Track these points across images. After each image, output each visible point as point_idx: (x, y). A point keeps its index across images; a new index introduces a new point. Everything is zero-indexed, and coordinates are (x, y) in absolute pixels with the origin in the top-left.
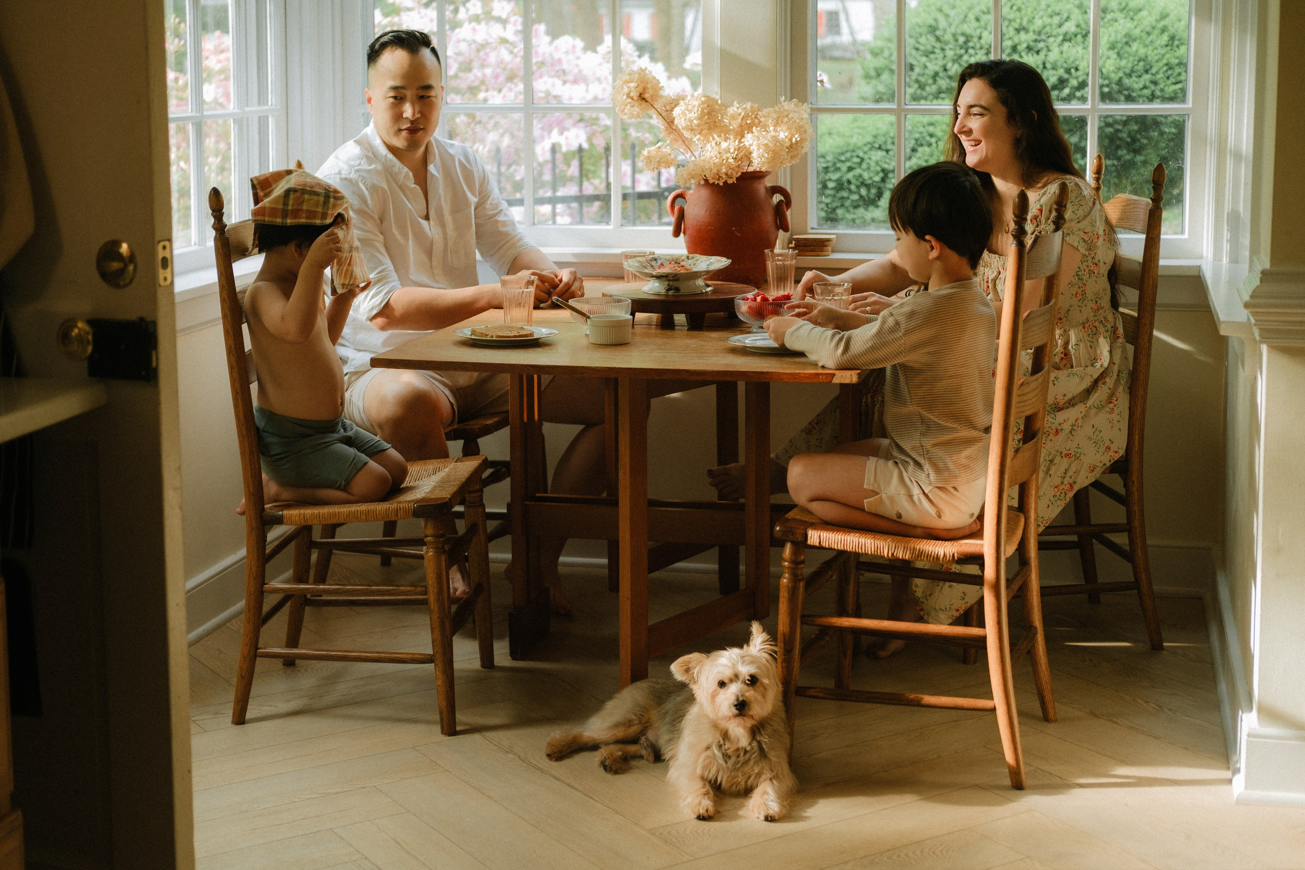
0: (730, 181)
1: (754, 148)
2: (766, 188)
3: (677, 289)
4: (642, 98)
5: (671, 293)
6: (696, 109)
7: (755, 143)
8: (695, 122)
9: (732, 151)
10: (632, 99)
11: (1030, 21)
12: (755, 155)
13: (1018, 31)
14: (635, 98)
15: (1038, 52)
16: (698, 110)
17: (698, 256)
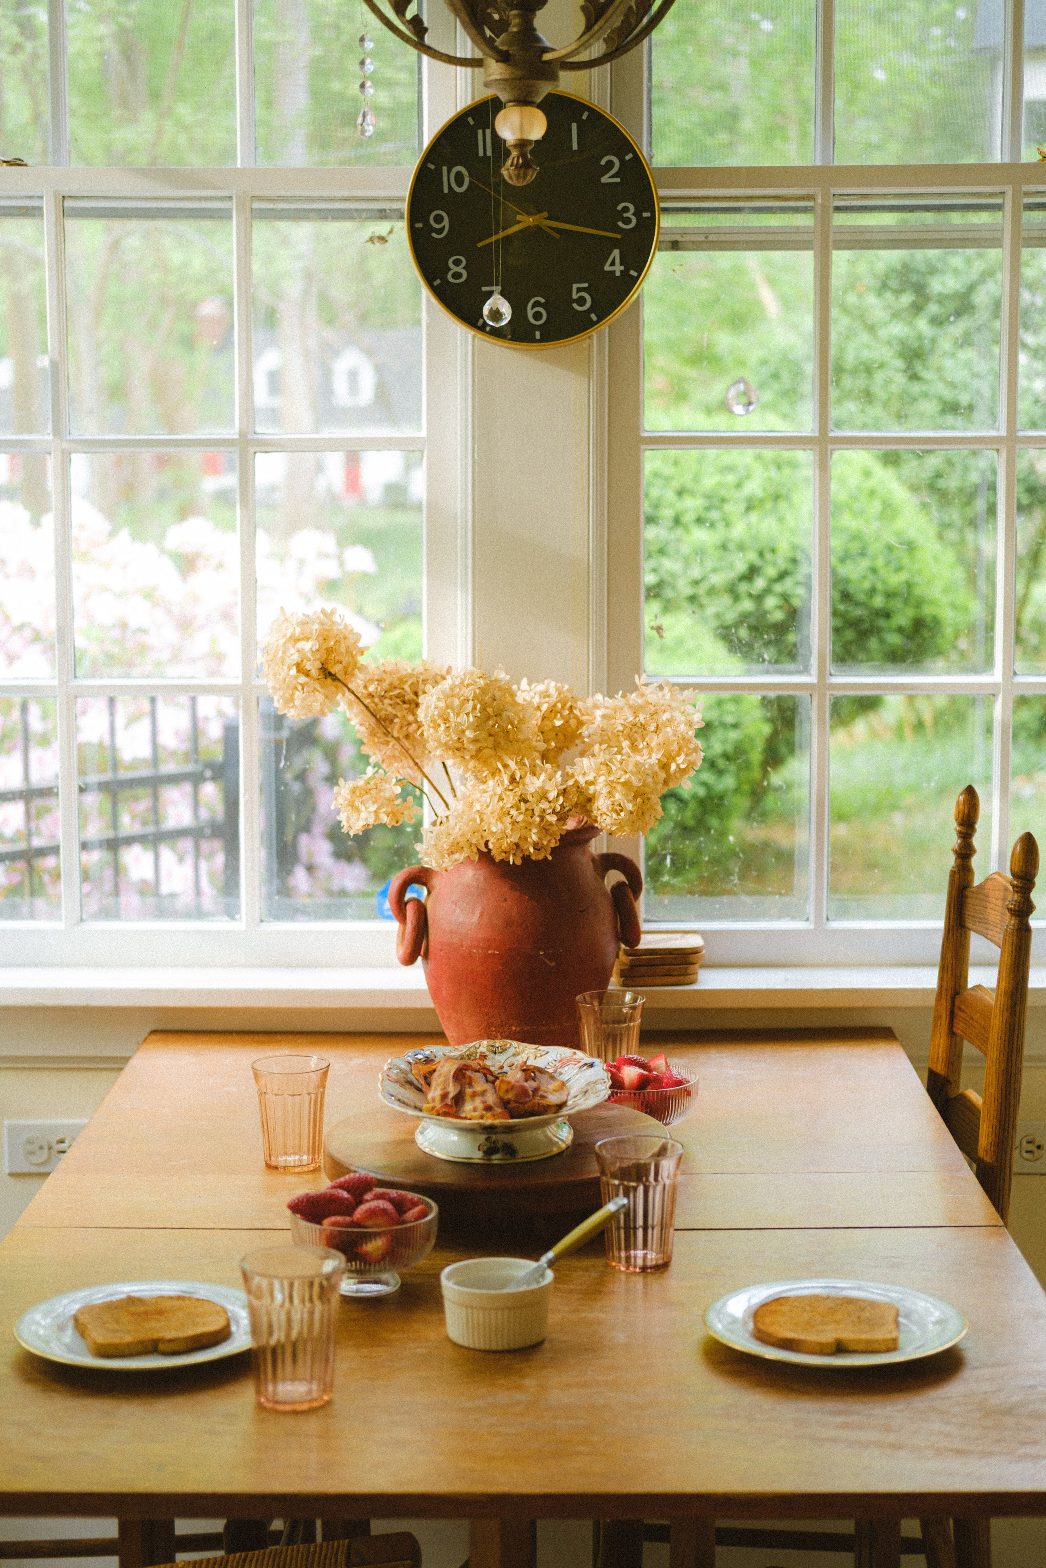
0: (537, 856)
1: (600, 787)
2: (593, 860)
3: (510, 1150)
4: (327, 674)
5: (496, 1159)
6: (469, 706)
7: (601, 779)
8: (469, 734)
9: (552, 795)
10: (307, 674)
11: (696, 479)
12: (602, 804)
13: (680, 493)
14: (314, 673)
15: (712, 525)
16: (474, 708)
17: (515, 1043)
